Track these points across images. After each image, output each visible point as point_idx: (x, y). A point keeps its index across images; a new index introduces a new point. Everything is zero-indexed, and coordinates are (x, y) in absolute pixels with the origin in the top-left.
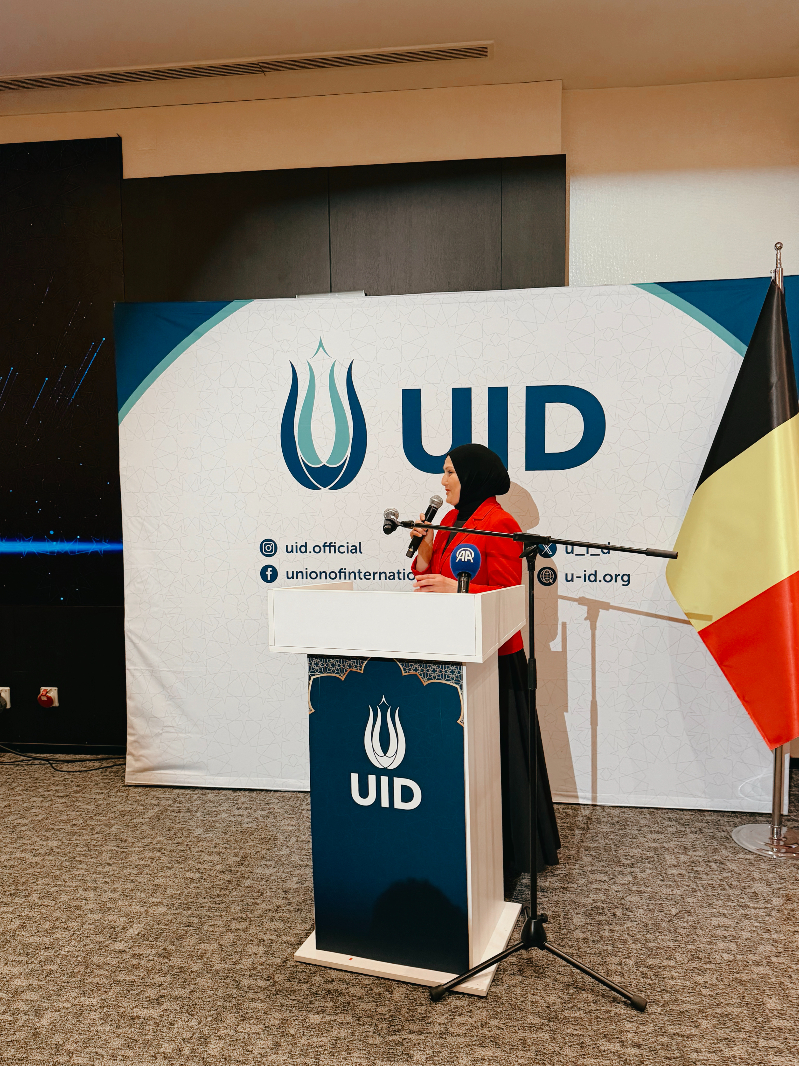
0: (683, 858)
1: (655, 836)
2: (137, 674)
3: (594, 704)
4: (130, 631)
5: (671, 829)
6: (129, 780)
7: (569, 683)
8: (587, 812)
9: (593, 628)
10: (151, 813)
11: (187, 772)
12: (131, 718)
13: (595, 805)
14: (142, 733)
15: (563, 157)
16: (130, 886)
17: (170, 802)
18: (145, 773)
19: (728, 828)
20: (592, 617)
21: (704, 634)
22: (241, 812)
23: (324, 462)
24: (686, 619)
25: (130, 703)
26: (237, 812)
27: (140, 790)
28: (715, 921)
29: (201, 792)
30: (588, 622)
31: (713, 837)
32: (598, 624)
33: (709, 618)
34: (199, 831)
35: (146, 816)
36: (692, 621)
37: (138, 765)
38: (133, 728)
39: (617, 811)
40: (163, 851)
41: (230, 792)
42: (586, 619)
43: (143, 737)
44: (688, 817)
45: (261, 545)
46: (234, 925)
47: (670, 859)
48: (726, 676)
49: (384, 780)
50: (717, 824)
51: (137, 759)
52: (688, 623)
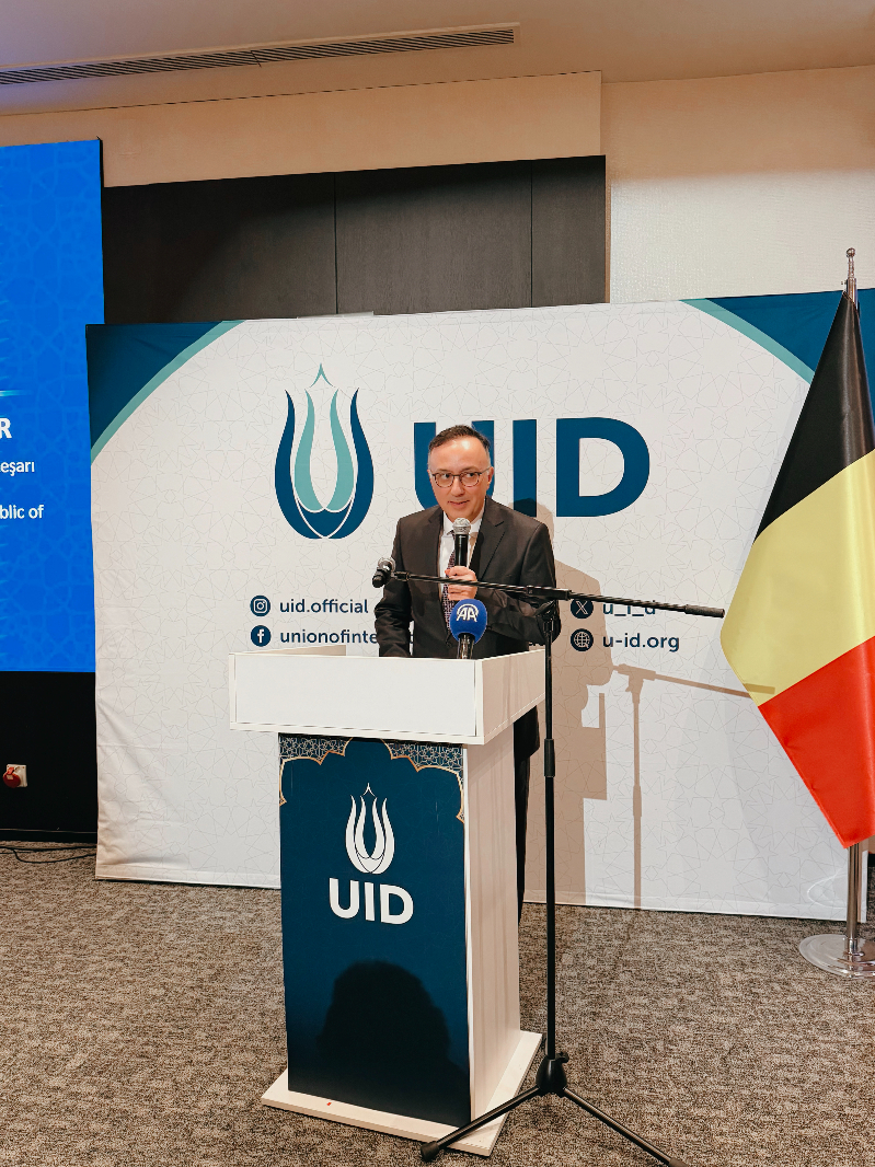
0: (740, 976)
1: (707, 949)
2: (109, 751)
3: (637, 790)
4: (101, 701)
5: (726, 940)
6: (100, 873)
7: (608, 765)
8: (627, 918)
9: (636, 701)
10: (119, 914)
11: (165, 866)
12: (103, 803)
13: (639, 910)
14: (114, 819)
15: (602, 159)
16: (79, 1004)
17: (144, 900)
18: (117, 866)
19: (796, 939)
20: (635, 689)
21: (765, 709)
22: (224, 914)
23: (325, 507)
24: (745, 691)
25: (101, 785)
26: (218, 914)
27: (111, 885)
28: (777, 1059)
29: (180, 888)
30: (630, 694)
31: (776, 950)
32: (642, 696)
33: (771, 690)
34: (172, 936)
35: (113, 917)
36: (752, 694)
37: (110, 856)
38: (104, 813)
39: (662, 918)
40: (126, 961)
41: (214, 890)
42: (627, 690)
43: (116, 824)
44: (747, 925)
45: (252, 602)
46: (196, 1057)
47: (724, 978)
48: (791, 758)
49: (369, 887)
50: (782, 935)
51: (109, 850)
52: (747, 695)
